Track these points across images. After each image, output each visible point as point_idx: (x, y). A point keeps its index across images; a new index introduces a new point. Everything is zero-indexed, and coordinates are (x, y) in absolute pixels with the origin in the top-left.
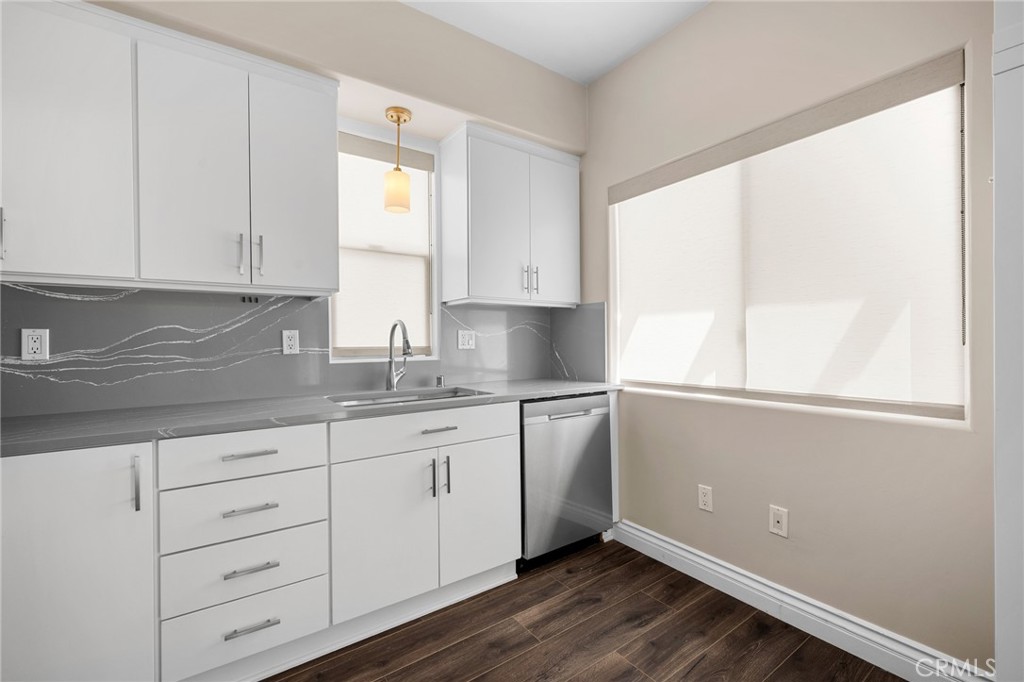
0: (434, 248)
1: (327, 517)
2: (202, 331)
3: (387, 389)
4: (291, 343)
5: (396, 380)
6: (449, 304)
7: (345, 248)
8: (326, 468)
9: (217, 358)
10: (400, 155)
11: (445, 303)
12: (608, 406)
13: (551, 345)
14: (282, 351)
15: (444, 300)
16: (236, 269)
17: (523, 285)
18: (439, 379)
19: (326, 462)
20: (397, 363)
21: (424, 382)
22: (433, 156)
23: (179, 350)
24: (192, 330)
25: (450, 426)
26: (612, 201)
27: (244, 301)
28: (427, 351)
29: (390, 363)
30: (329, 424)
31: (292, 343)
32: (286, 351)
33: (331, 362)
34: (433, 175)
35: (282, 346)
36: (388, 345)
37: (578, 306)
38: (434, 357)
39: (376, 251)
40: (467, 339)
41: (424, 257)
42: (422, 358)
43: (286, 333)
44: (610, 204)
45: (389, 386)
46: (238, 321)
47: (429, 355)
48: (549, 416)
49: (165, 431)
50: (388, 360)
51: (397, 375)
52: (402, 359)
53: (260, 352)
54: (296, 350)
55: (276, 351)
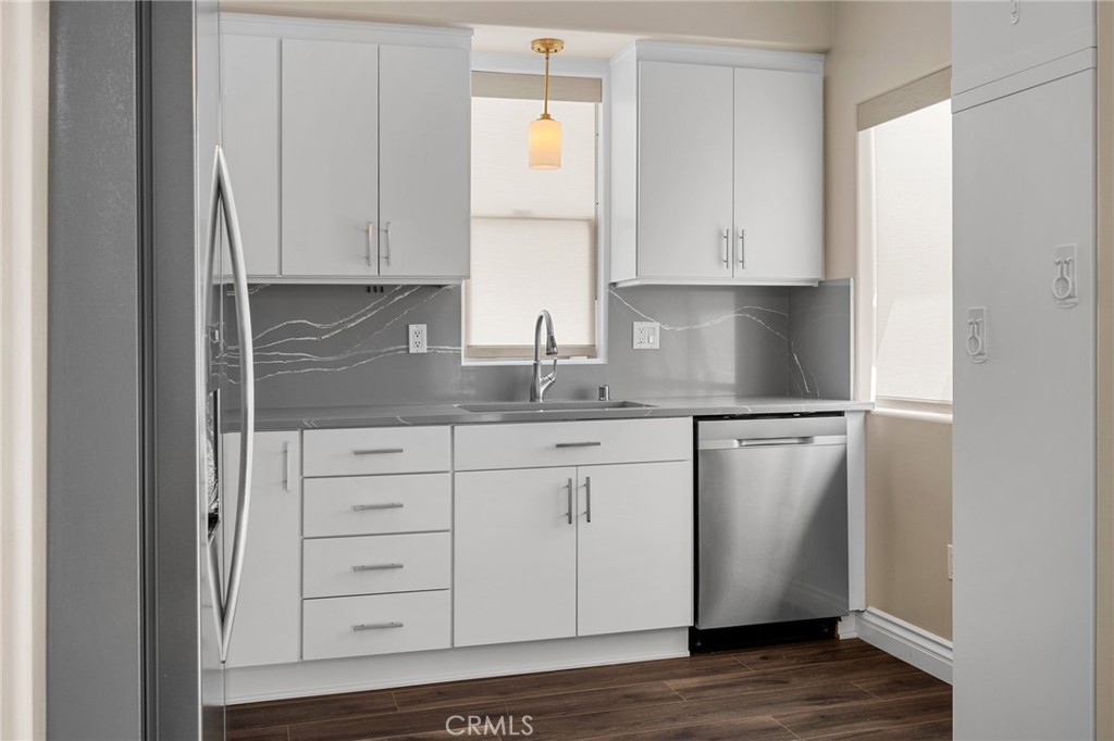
0: (601, 207)
1: (449, 527)
2: (327, 326)
3: (532, 400)
4: (418, 338)
5: (542, 390)
6: (620, 286)
7: (477, 217)
8: (450, 475)
9: (342, 356)
10: (548, 87)
11: (615, 284)
12: (845, 434)
13: (790, 342)
14: (408, 349)
15: (613, 281)
16: (364, 261)
17: (720, 258)
18: (602, 390)
19: (449, 468)
20: (544, 367)
21: (582, 394)
22: (601, 80)
23: (306, 347)
24: (318, 326)
25: (592, 441)
26: (863, 124)
27: (369, 291)
28: (590, 351)
29: (535, 365)
30: (453, 428)
31: (418, 340)
32: (411, 351)
33: (463, 364)
34: (601, 105)
35: (408, 343)
36: (533, 343)
37: (820, 282)
38: (600, 360)
39: (521, 217)
40: (647, 335)
41: (588, 220)
42: (583, 360)
43: (412, 328)
44: (859, 130)
45: (534, 396)
46: (363, 315)
47: (595, 357)
48: (740, 441)
49: (309, 422)
50: (532, 362)
51: (544, 382)
52: (551, 362)
53: (385, 350)
54: (424, 349)
55: (403, 349)
